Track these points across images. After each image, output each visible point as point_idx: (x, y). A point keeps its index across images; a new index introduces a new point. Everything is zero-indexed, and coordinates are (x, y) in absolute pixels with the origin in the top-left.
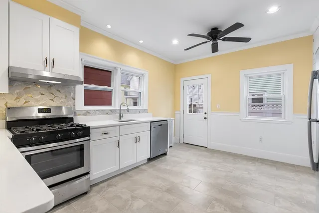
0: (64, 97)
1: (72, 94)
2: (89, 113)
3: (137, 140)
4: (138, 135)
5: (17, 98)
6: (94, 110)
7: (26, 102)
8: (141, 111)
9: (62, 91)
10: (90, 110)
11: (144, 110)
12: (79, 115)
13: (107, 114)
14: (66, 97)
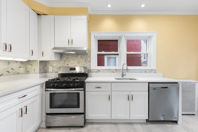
0: (84, 61)
1: (89, 59)
2: (99, 71)
3: (130, 98)
4: (132, 93)
5: (64, 63)
6: (103, 69)
7: (67, 65)
8: (147, 71)
9: (83, 58)
10: (100, 69)
11: (152, 70)
12: (93, 72)
13: (113, 72)
14: (86, 61)
